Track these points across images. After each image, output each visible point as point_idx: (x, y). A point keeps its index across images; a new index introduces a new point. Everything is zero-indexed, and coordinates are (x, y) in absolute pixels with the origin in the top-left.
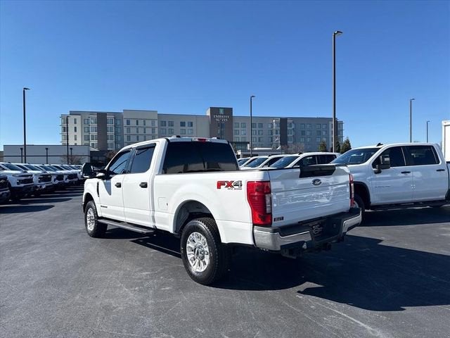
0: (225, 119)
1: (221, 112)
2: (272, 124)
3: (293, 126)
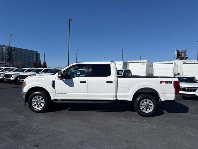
2: (3, 49)
3: (15, 52)
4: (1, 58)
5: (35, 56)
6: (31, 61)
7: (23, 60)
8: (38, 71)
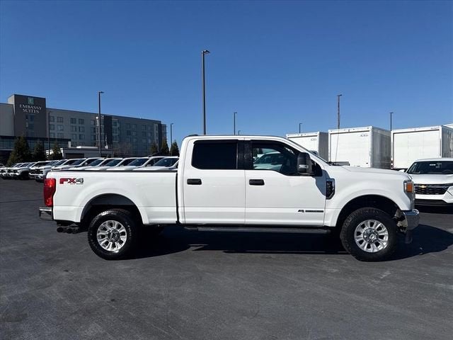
0: (36, 110)
1: (30, 101)
2: (95, 121)
3: (118, 125)
4: (93, 138)
5: (156, 132)
6: (150, 141)
7: (135, 140)
8: (140, 163)
